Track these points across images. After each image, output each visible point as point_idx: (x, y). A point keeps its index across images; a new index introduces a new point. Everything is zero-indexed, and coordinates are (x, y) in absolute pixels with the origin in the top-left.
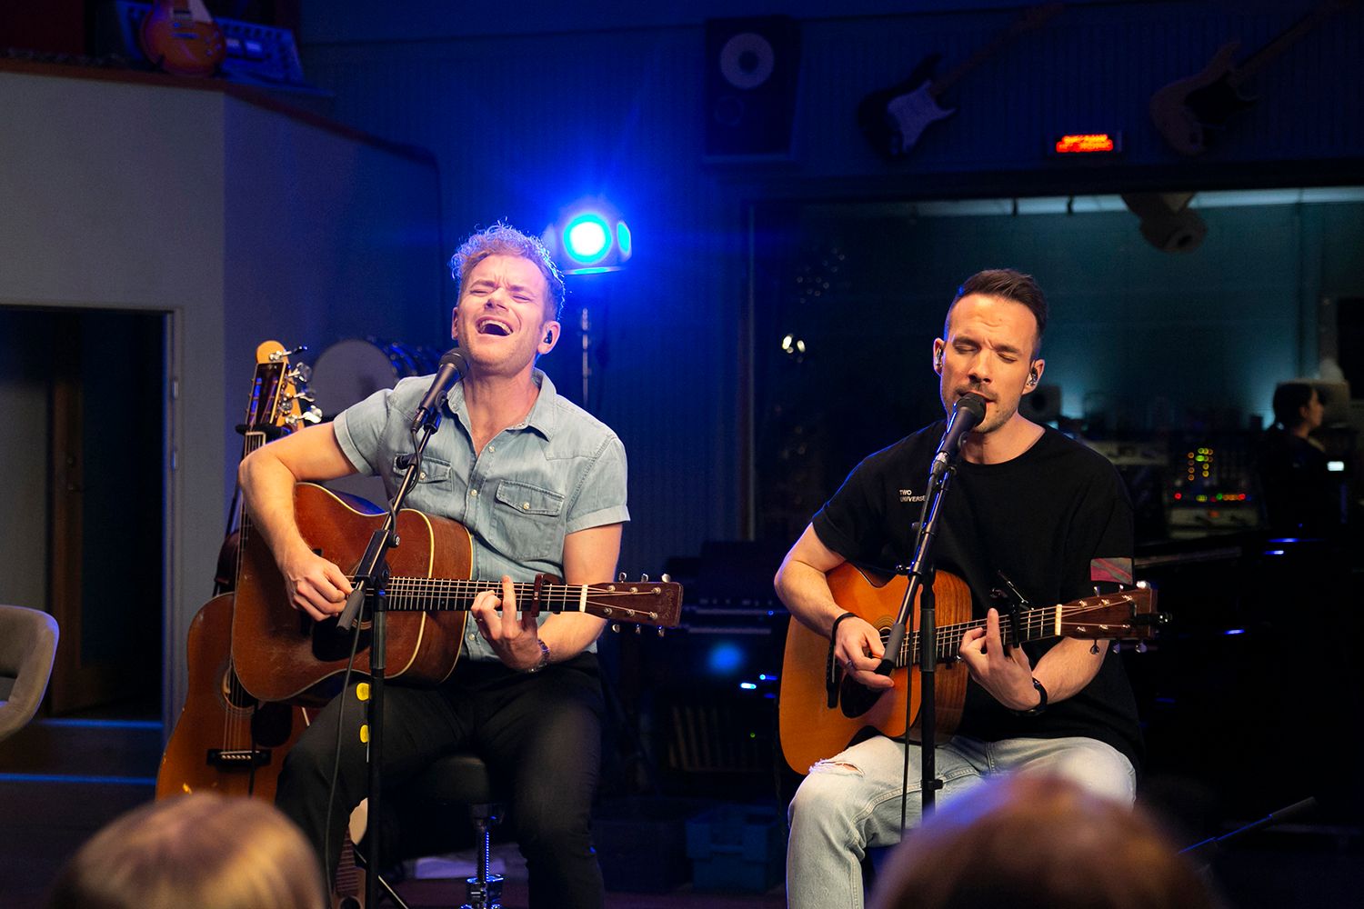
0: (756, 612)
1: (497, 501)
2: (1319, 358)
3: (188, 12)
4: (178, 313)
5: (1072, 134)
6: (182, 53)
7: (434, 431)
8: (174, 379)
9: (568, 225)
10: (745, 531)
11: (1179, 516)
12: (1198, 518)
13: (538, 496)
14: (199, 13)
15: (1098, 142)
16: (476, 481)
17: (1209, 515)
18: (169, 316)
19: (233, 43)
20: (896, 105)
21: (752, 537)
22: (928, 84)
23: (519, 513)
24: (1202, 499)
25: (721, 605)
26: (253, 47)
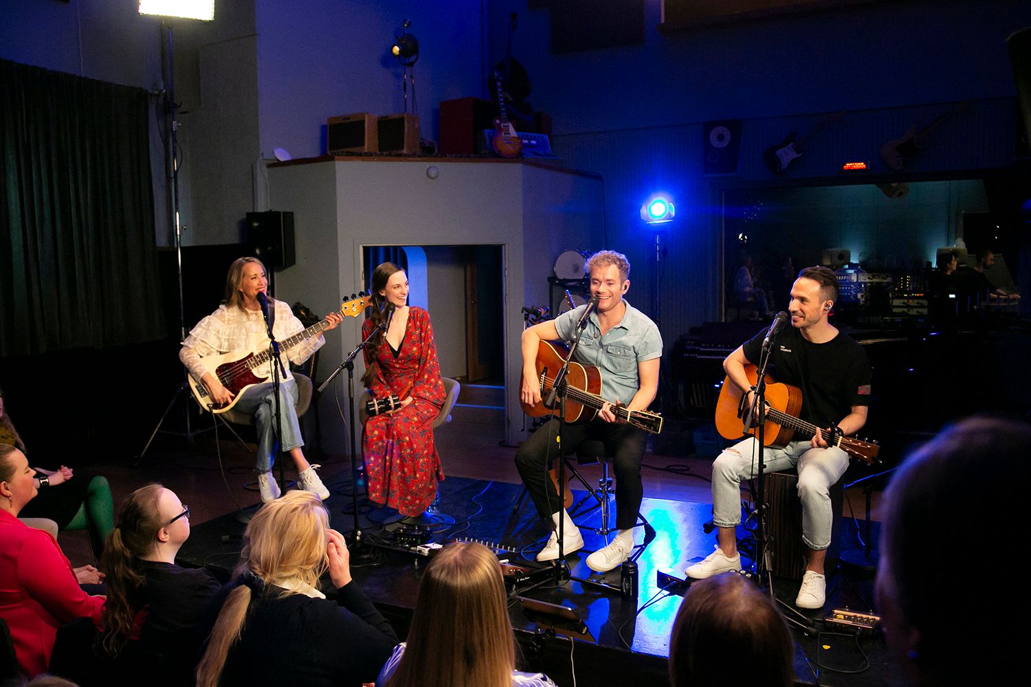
0: (723, 350)
1: (608, 352)
2: (956, 238)
3: (509, 134)
4: (507, 245)
5: (849, 163)
6: (508, 148)
7: (584, 329)
8: (505, 270)
9: (651, 204)
10: (721, 318)
11: (896, 302)
12: (904, 303)
13: (622, 351)
14: (513, 133)
15: (861, 165)
16: (601, 345)
17: (908, 302)
18: (503, 246)
19: (526, 141)
20: (778, 152)
21: (723, 321)
22: (792, 144)
23: (616, 356)
24: (906, 295)
25: (710, 347)
26: (533, 142)
